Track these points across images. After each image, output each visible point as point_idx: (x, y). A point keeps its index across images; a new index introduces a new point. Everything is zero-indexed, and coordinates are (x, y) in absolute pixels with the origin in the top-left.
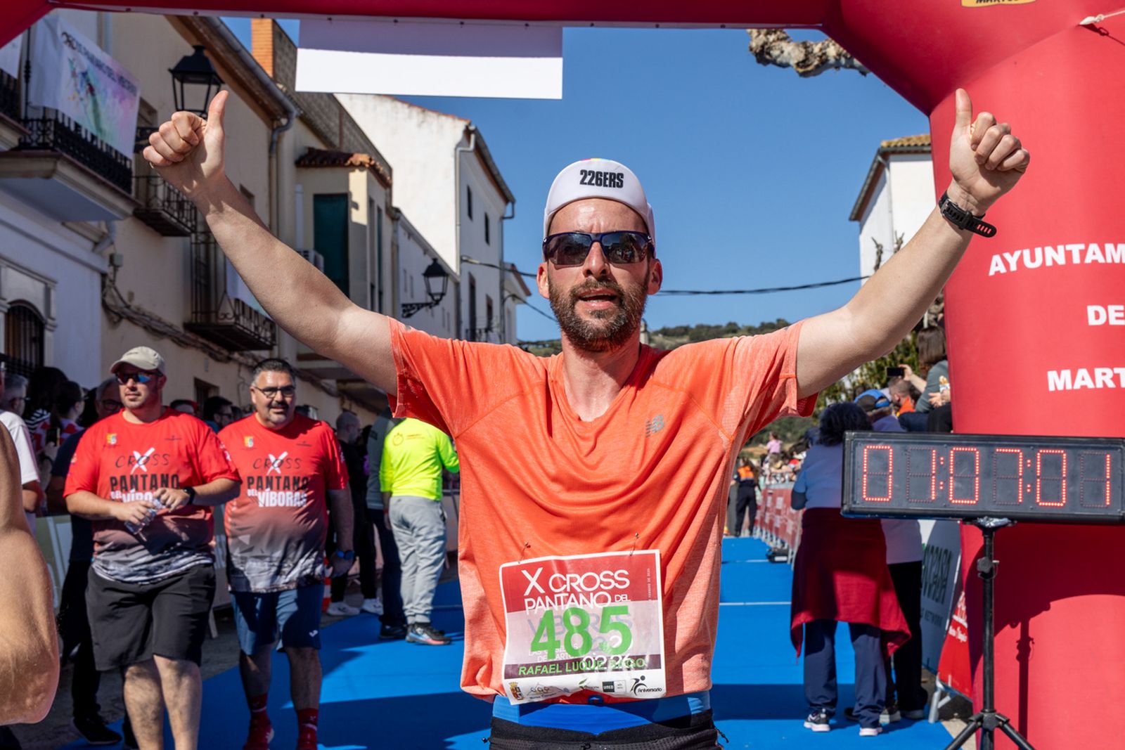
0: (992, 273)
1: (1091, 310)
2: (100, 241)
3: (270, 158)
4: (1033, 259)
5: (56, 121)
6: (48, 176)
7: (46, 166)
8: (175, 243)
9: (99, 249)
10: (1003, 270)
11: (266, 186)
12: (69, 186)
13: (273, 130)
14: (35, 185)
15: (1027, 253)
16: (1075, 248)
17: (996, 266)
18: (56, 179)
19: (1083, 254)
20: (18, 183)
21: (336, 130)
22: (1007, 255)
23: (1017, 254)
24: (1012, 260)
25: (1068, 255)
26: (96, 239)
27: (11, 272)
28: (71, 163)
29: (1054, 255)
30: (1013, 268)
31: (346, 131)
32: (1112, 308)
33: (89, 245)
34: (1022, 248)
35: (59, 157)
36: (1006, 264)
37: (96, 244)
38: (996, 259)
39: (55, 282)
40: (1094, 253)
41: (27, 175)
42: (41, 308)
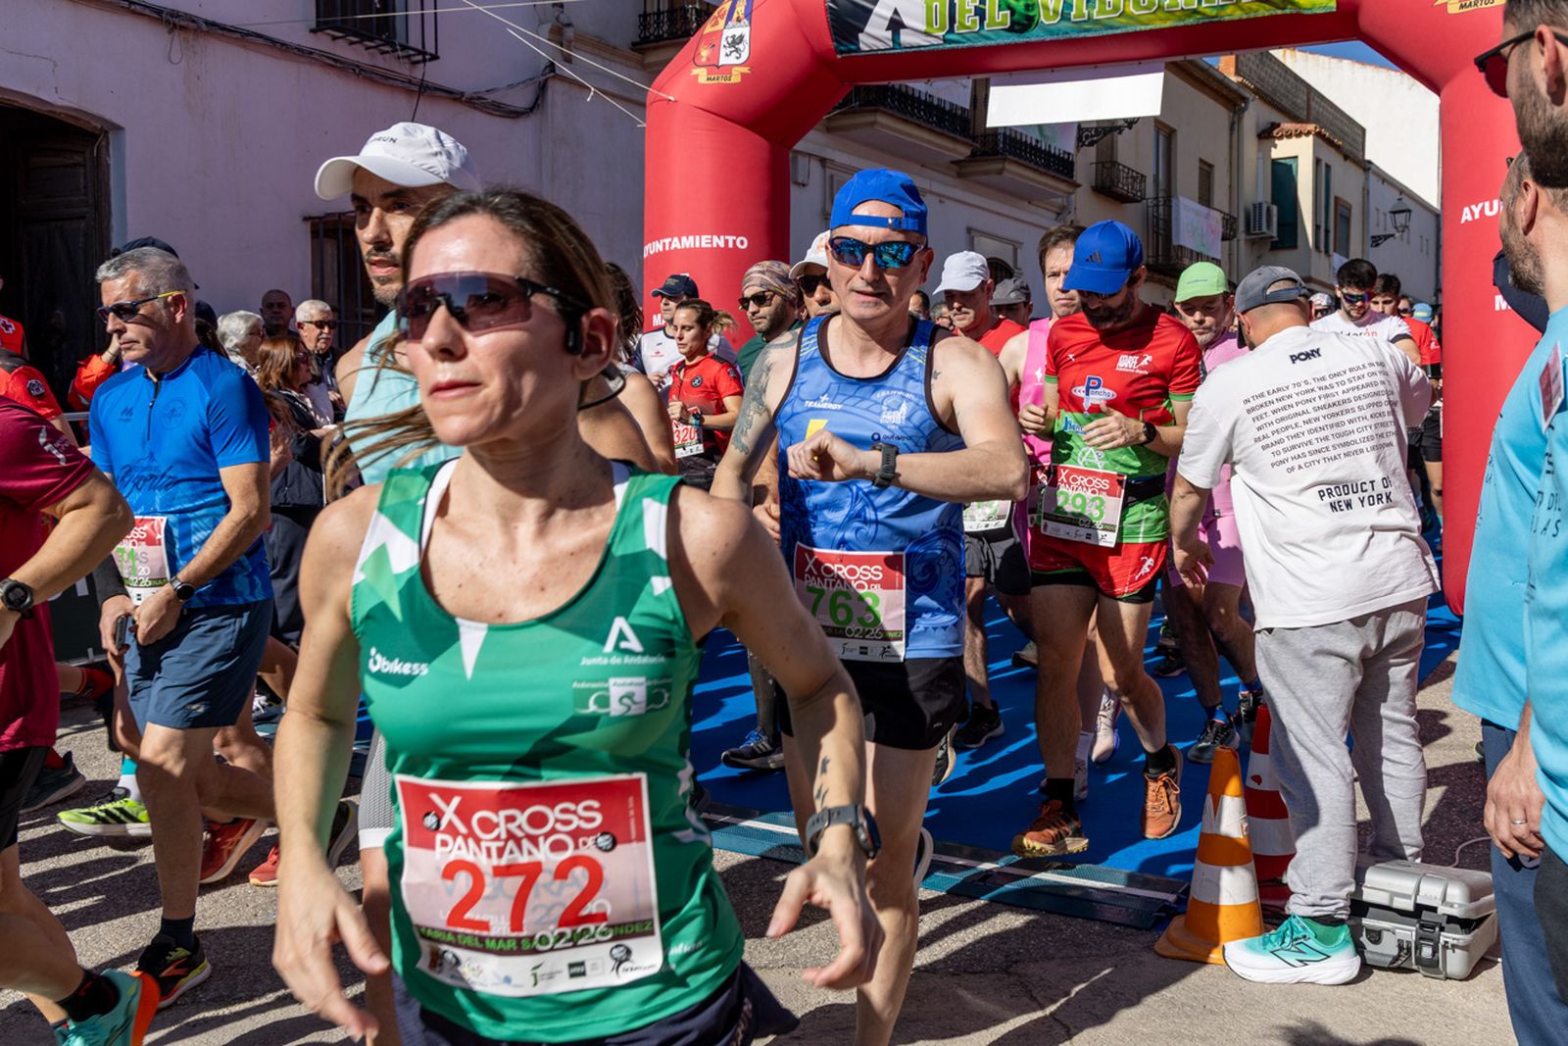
0: (1463, 221)
2: (1060, 212)
3: (1231, 134)
4: (1491, 209)
5: (1004, 134)
6: (1000, 172)
7: (999, 166)
8: (1131, 208)
9: (1061, 217)
10: (1470, 218)
11: (1227, 157)
12: (1017, 178)
13: (1235, 113)
14: (993, 179)
15: (1487, 204)
17: (1466, 216)
18: (1005, 174)
20: (983, 178)
21: (1304, 105)
22: (1473, 207)
23: (1480, 205)
24: (1477, 210)
26: (1058, 210)
27: (984, 239)
28: (1016, 162)
30: (1477, 216)
31: (1313, 104)
33: (1054, 216)
35: (1005, 160)
37: (1058, 214)
38: (1466, 210)
39: (1022, 244)
41: (986, 173)
42: (1011, 263)
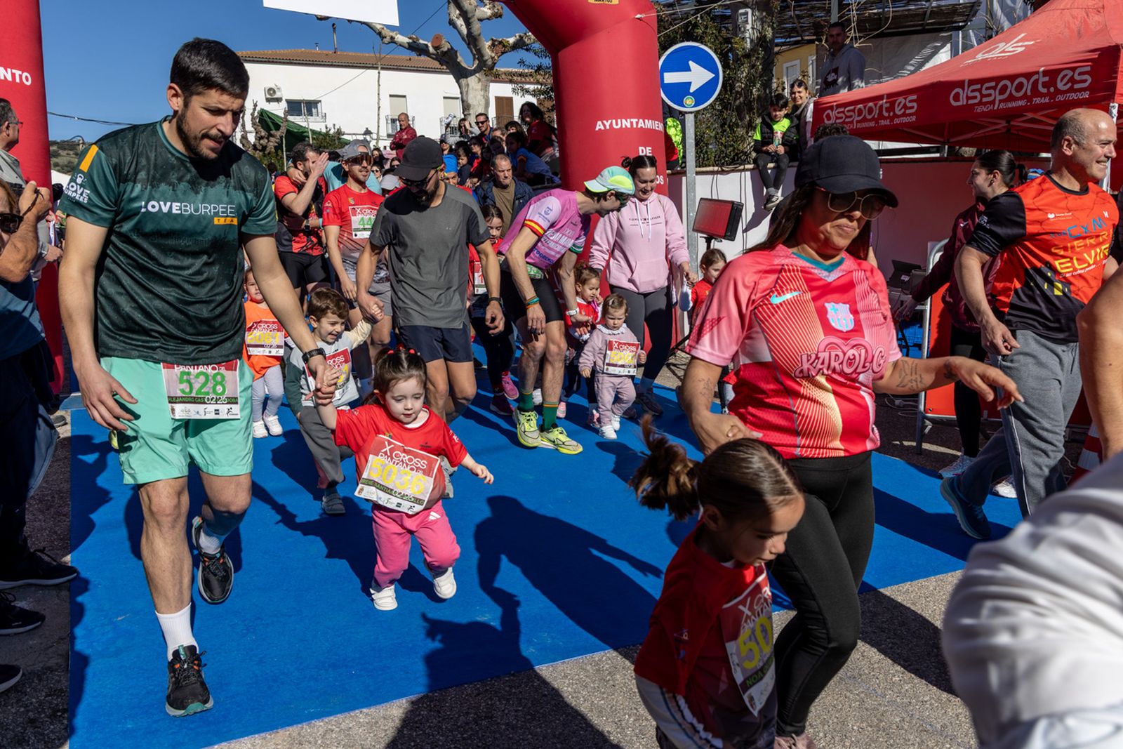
1: (640, 148)
16: (634, 121)
19: (637, 123)
25: (632, 123)
29: (626, 123)
32: (648, 148)
34: (612, 119)
36: (604, 126)
40: (641, 124)
